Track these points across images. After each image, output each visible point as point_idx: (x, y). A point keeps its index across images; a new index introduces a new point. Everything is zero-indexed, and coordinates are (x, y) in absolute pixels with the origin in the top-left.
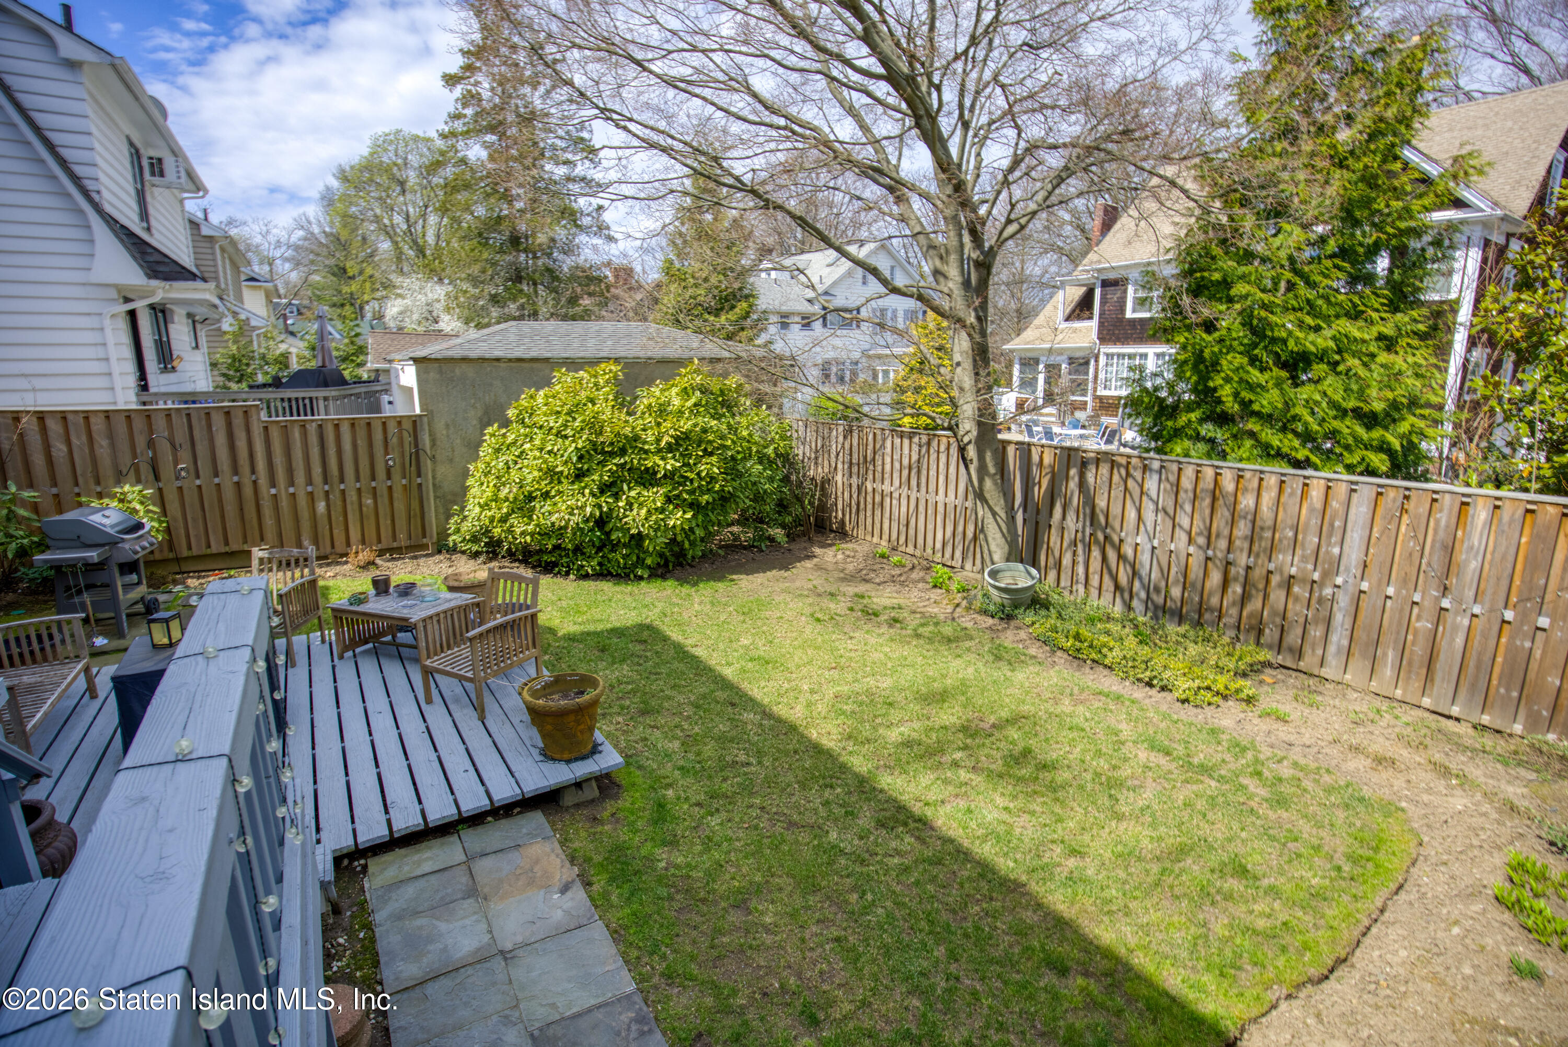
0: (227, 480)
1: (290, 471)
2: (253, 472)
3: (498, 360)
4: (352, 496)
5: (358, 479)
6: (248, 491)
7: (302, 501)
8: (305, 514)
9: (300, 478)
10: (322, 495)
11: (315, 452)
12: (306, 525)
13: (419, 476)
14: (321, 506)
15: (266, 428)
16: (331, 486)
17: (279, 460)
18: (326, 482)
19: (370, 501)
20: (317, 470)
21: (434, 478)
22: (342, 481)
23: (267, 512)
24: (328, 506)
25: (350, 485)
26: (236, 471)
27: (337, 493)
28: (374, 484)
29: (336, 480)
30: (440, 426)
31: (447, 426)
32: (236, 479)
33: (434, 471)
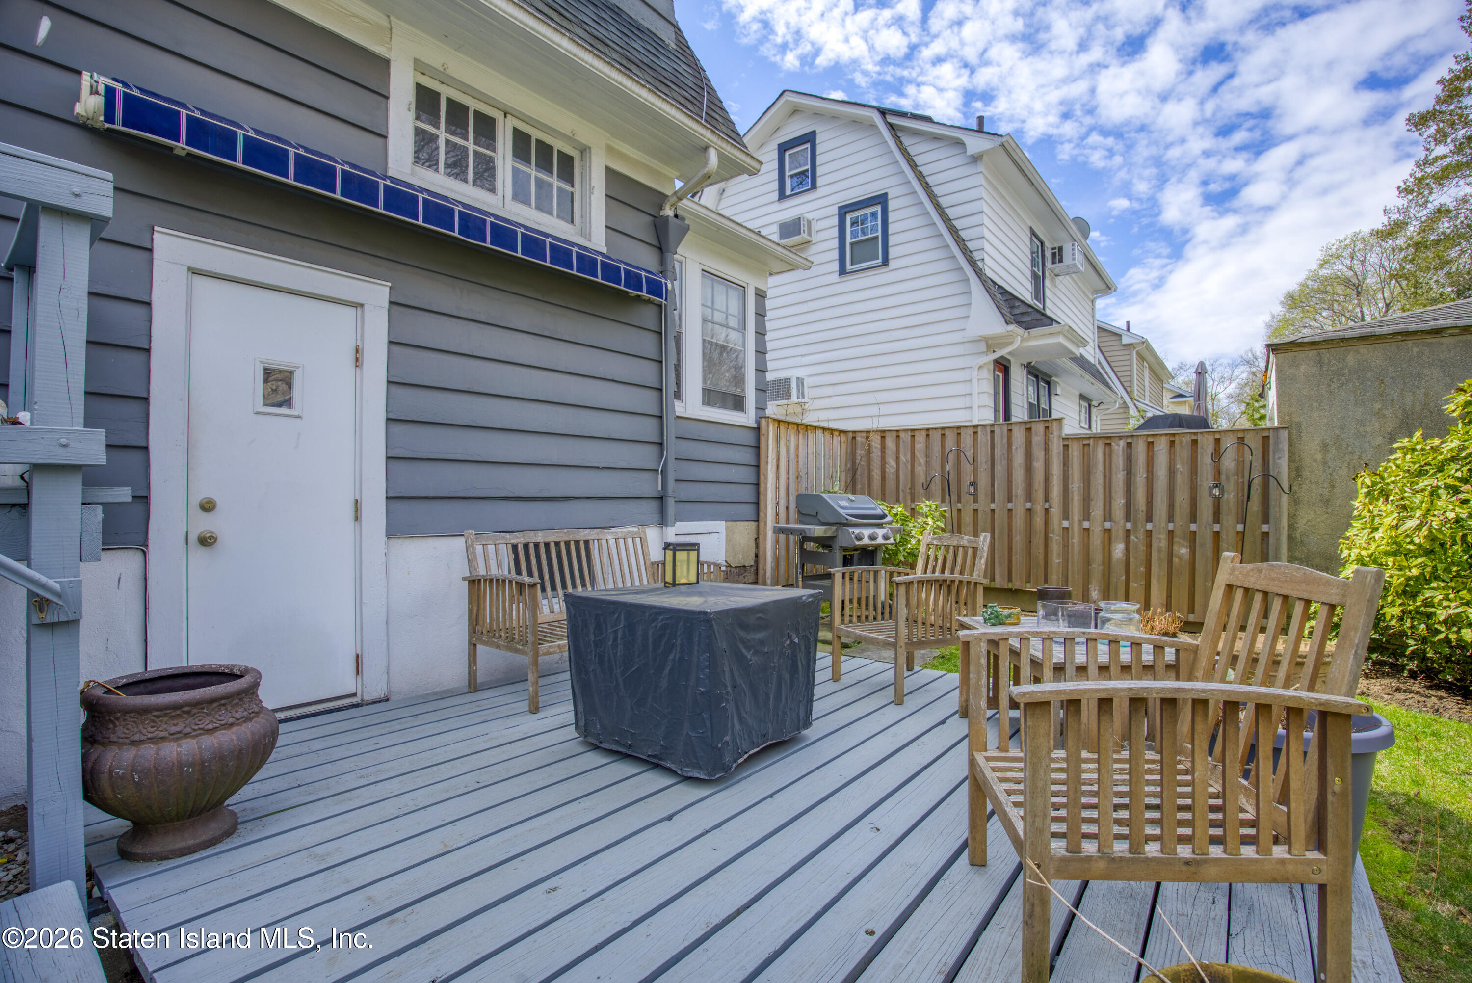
0: (1019, 506)
1: (1087, 500)
2: (1047, 500)
3: (1437, 332)
4: (1160, 541)
5: (1171, 518)
6: (1039, 520)
7: (1096, 540)
8: (1097, 556)
9: (1097, 511)
10: (1122, 534)
11: (1119, 478)
12: (1097, 568)
13: (1266, 520)
14: (1119, 550)
15: (1066, 447)
16: (1135, 525)
17: (1076, 485)
18: (1128, 518)
19: (1184, 551)
20: (1119, 501)
21: (1291, 527)
22: (1149, 519)
23: (1055, 548)
24: (1127, 550)
25: (1160, 523)
26: (1029, 497)
27: (1141, 535)
28: (1193, 527)
29: (1142, 516)
30: (1310, 447)
31: (1325, 447)
32: (1028, 505)
33: (1292, 517)
